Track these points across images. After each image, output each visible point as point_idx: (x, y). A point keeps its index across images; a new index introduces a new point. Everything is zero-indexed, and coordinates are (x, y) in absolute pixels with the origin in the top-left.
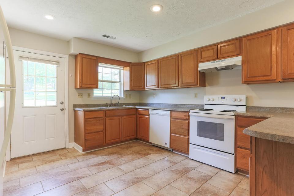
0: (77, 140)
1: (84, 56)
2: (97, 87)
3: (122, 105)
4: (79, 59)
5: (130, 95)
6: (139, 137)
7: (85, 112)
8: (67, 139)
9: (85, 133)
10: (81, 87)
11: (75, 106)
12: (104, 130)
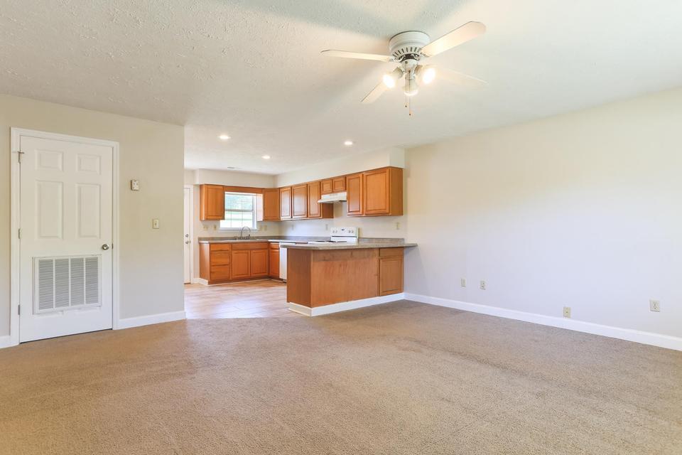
0: (202, 275)
1: (209, 187)
2: (223, 219)
3: (253, 238)
4: (204, 190)
5: (266, 226)
6: (271, 274)
7: (210, 244)
8: (192, 274)
9: (211, 266)
10: (207, 219)
11: (200, 239)
12: (230, 264)
